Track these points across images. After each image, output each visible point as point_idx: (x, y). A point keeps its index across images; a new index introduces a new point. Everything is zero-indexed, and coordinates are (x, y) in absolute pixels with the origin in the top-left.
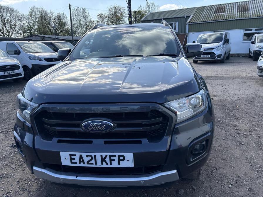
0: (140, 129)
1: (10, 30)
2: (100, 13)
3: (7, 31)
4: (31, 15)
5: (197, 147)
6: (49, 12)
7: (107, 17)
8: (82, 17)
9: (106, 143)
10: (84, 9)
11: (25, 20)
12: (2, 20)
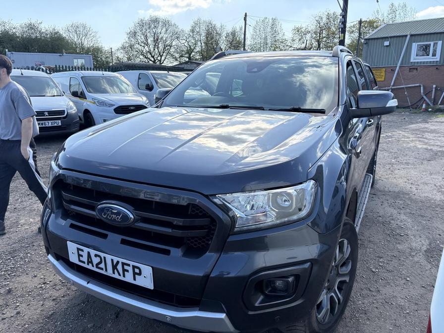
0: (169, 230)
1: (163, 52)
2: (298, 25)
3: (160, 54)
4: (193, 30)
5: (279, 283)
6: (218, 26)
7: (310, 32)
8: (270, 32)
9: (123, 242)
10: (274, 20)
11: (184, 37)
12: (154, 39)
